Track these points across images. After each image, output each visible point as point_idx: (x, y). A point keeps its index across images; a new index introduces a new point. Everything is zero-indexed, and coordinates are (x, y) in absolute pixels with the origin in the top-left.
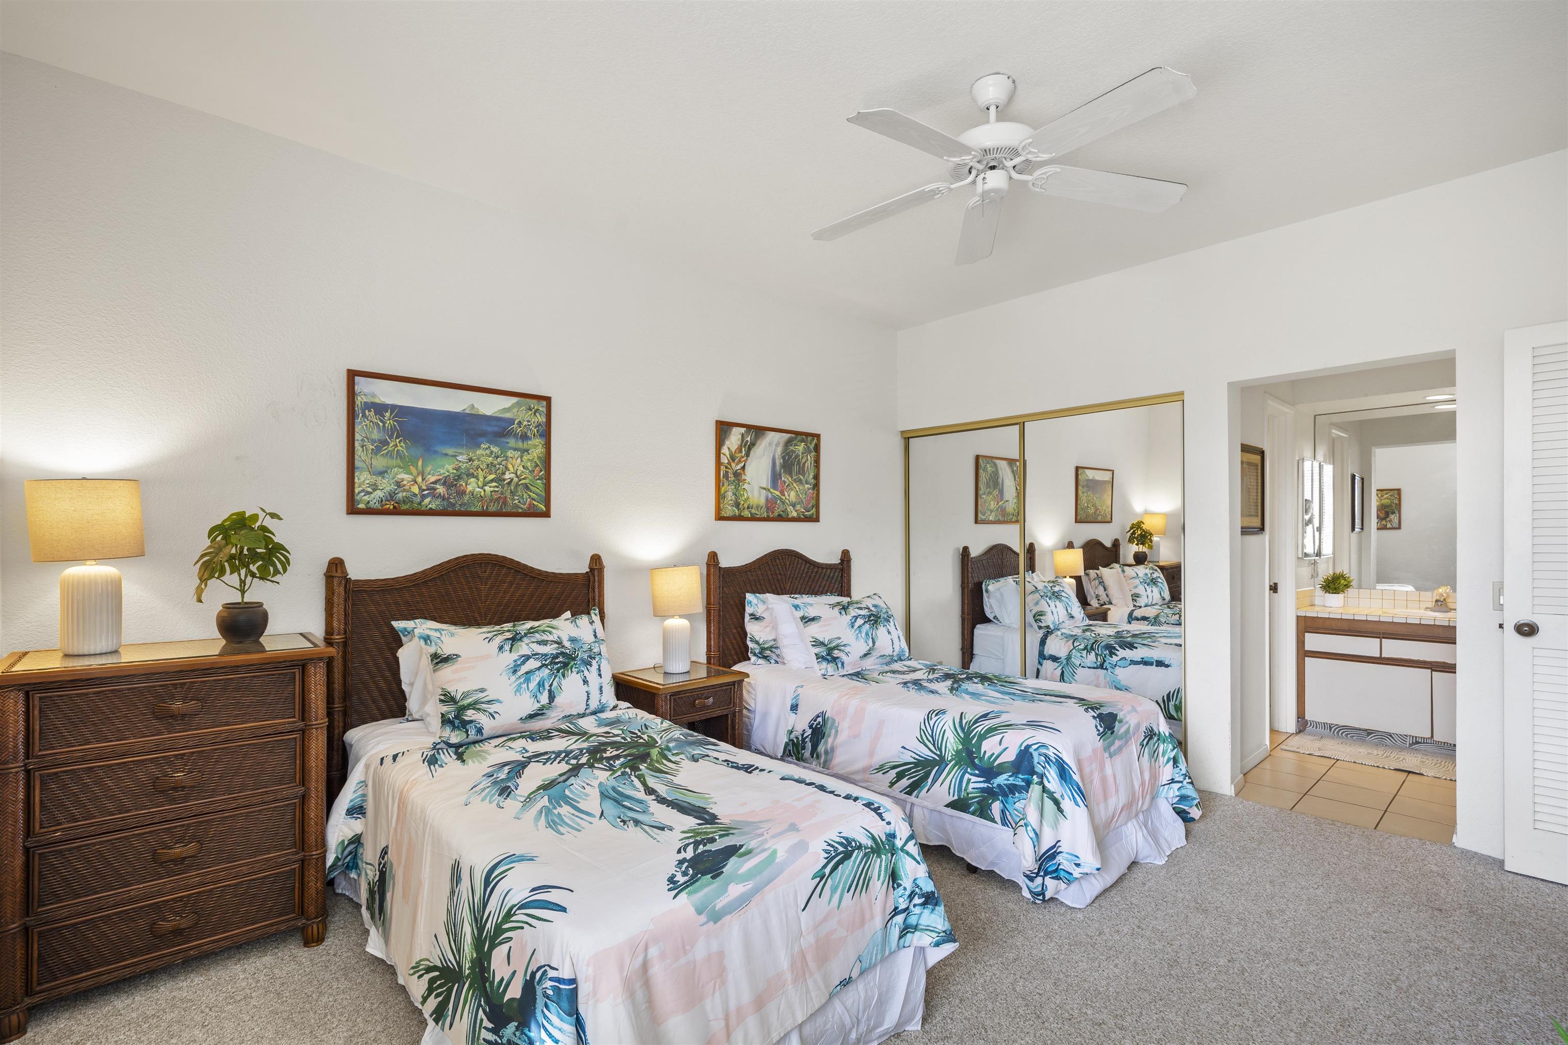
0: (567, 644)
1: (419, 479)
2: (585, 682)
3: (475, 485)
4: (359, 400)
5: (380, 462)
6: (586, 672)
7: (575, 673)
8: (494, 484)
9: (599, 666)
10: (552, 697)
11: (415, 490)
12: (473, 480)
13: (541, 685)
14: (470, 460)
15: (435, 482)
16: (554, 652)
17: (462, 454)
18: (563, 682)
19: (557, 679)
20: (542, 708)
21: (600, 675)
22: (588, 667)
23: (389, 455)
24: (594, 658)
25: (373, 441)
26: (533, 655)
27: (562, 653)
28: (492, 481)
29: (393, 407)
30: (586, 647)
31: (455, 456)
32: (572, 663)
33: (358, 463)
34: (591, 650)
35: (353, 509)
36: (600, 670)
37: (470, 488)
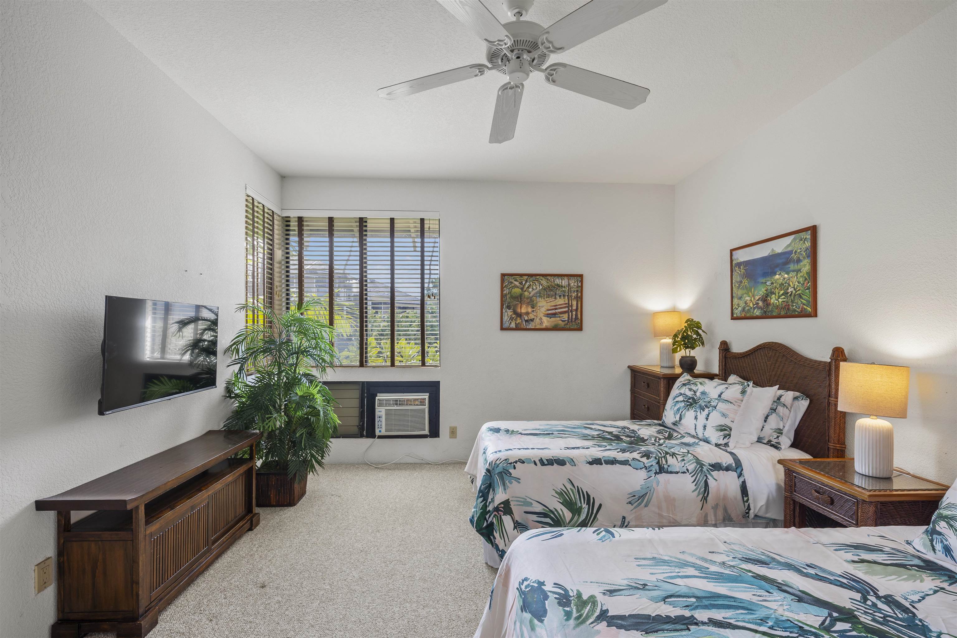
0: (698, 394)
1: (753, 299)
2: (696, 418)
3: (774, 299)
4: (734, 262)
5: (740, 292)
6: (699, 413)
7: (693, 411)
8: (783, 297)
9: (709, 413)
10: (681, 419)
11: (751, 305)
12: (773, 296)
13: (678, 410)
14: (772, 283)
15: (758, 300)
16: (691, 396)
17: (768, 280)
18: (687, 413)
19: (685, 410)
20: (676, 422)
21: (707, 419)
22: (702, 411)
23: (742, 288)
24: (708, 408)
25: (738, 282)
26: (684, 394)
27: (693, 398)
28: (782, 295)
29: (744, 262)
30: (707, 400)
31: (766, 283)
32: (694, 405)
33: (734, 295)
34: (709, 402)
35: (733, 318)
36: (708, 415)
37: (772, 301)
